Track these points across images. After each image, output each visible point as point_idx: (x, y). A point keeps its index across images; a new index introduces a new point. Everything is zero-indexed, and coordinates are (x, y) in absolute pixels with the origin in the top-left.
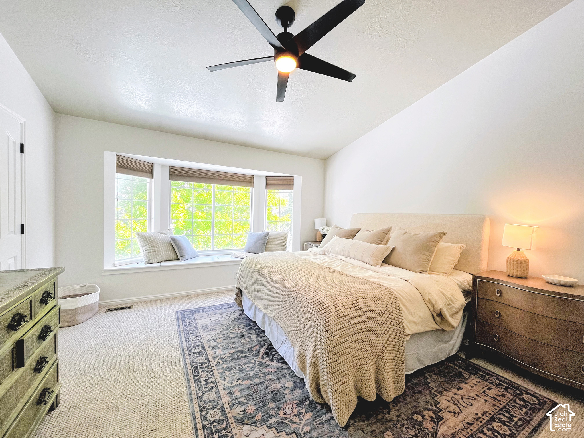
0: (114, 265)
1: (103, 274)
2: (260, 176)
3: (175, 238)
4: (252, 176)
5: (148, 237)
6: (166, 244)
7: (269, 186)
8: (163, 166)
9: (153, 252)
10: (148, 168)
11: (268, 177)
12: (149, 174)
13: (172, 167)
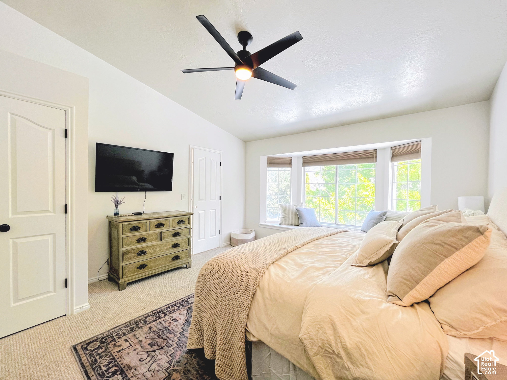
0: (265, 222)
1: (259, 226)
2: (384, 149)
3: (299, 209)
4: (374, 150)
5: (284, 207)
6: (294, 213)
7: (395, 158)
8: (298, 157)
9: (285, 217)
10: (289, 161)
11: (393, 147)
12: (289, 165)
13: (304, 157)
